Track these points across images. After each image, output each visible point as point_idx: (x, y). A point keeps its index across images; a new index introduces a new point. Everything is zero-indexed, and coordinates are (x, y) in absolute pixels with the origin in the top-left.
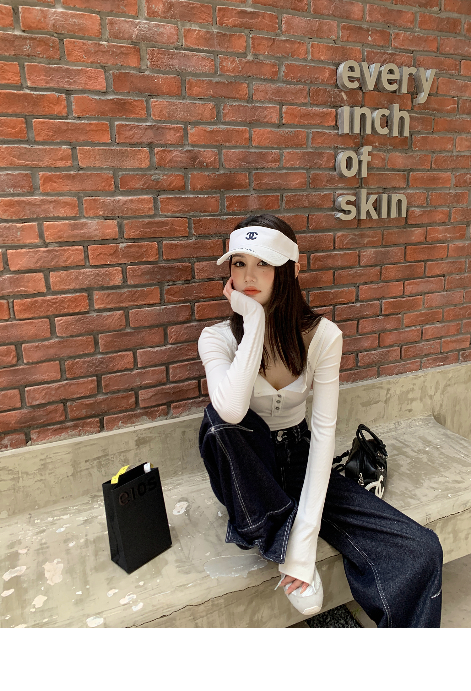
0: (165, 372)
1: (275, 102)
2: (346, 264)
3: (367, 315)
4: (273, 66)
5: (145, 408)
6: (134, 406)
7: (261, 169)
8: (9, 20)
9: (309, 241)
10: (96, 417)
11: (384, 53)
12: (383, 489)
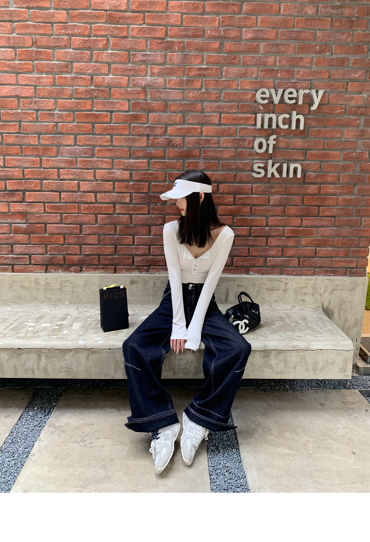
0: (148, 249)
1: (217, 112)
2: (259, 203)
3: (273, 235)
4: (217, 93)
5: (137, 266)
6: (132, 264)
7: (207, 148)
8: (89, 83)
9: (234, 188)
10: (113, 266)
11: (289, 82)
12: (248, 328)
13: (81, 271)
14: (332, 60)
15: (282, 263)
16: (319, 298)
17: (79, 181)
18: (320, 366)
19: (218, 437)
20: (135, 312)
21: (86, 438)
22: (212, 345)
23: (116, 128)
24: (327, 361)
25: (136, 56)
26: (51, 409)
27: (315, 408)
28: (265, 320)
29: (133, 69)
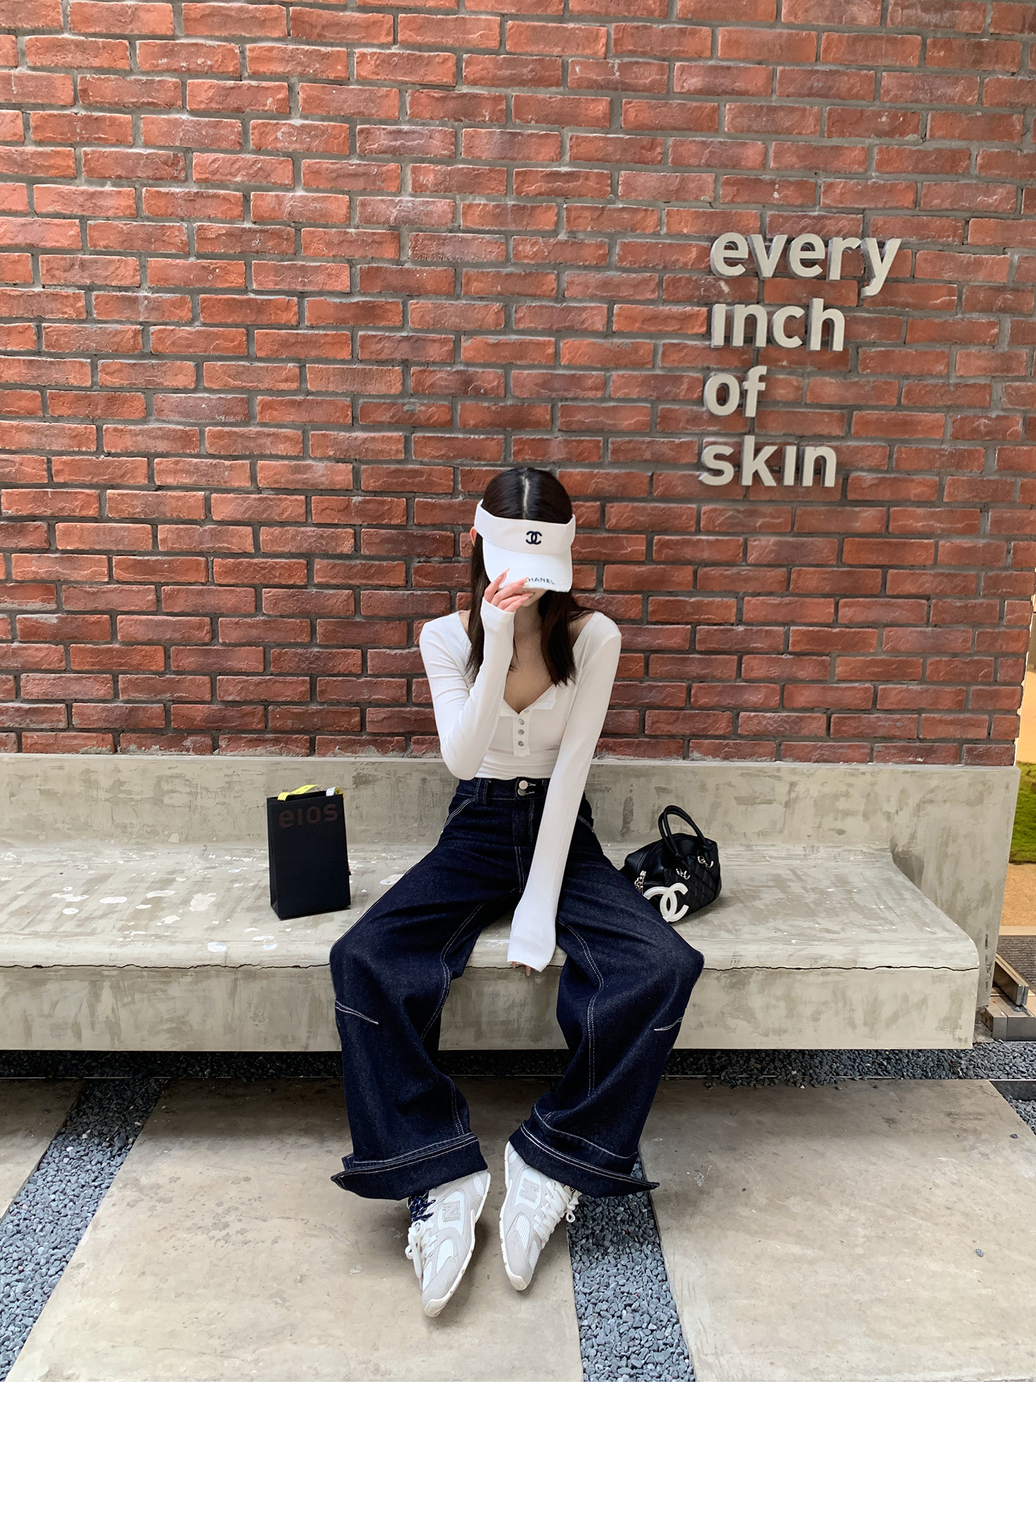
0: (405, 688)
1: (602, 299)
2: (717, 557)
3: (758, 648)
4: (600, 246)
5: (374, 734)
6: (358, 728)
7: (573, 399)
8: (237, 211)
9: (649, 515)
10: (305, 734)
11: (804, 217)
12: (685, 908)
13: (214, 748)
14: (926, 154)
15: (780, 726)
16: (884, 824)
17: (208, 493)
18: (886, 1012)
19: (601, 1213)
20: (368, 865)
21: (228, 1219)
22: (588, 955)
23: (315, 342)
24: (906, 998)
25: (371, 137)
26: (128, 1139)
27: (873, 1132)
28: (735, 887)
29: (364, 174)
